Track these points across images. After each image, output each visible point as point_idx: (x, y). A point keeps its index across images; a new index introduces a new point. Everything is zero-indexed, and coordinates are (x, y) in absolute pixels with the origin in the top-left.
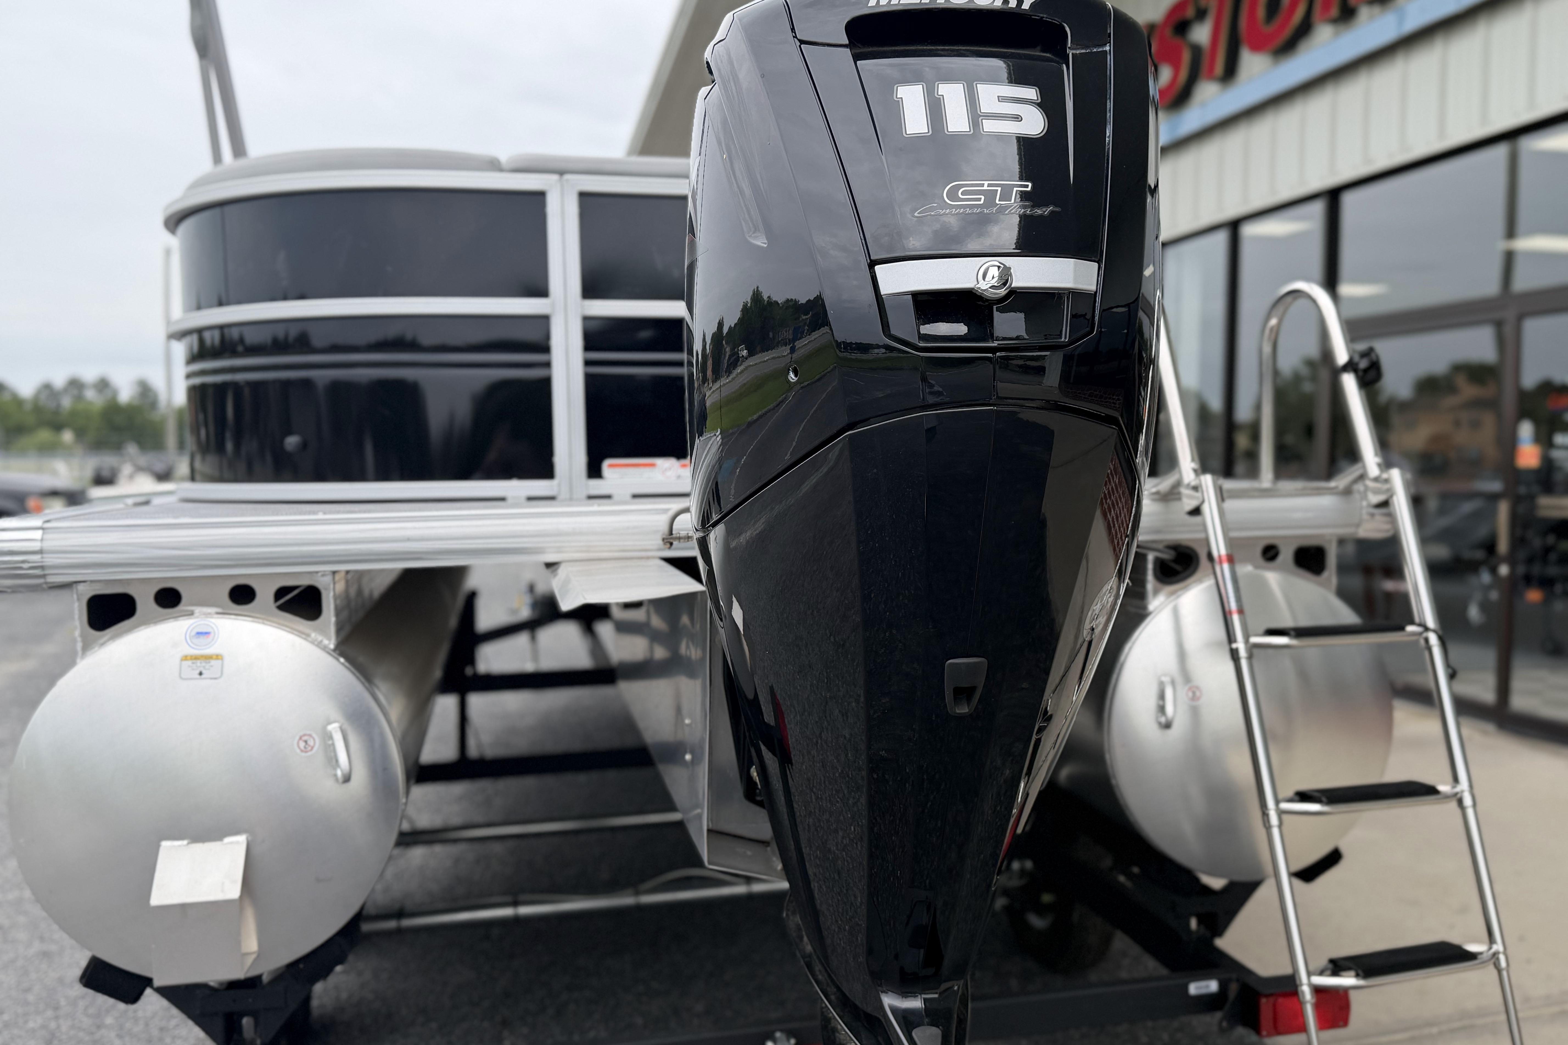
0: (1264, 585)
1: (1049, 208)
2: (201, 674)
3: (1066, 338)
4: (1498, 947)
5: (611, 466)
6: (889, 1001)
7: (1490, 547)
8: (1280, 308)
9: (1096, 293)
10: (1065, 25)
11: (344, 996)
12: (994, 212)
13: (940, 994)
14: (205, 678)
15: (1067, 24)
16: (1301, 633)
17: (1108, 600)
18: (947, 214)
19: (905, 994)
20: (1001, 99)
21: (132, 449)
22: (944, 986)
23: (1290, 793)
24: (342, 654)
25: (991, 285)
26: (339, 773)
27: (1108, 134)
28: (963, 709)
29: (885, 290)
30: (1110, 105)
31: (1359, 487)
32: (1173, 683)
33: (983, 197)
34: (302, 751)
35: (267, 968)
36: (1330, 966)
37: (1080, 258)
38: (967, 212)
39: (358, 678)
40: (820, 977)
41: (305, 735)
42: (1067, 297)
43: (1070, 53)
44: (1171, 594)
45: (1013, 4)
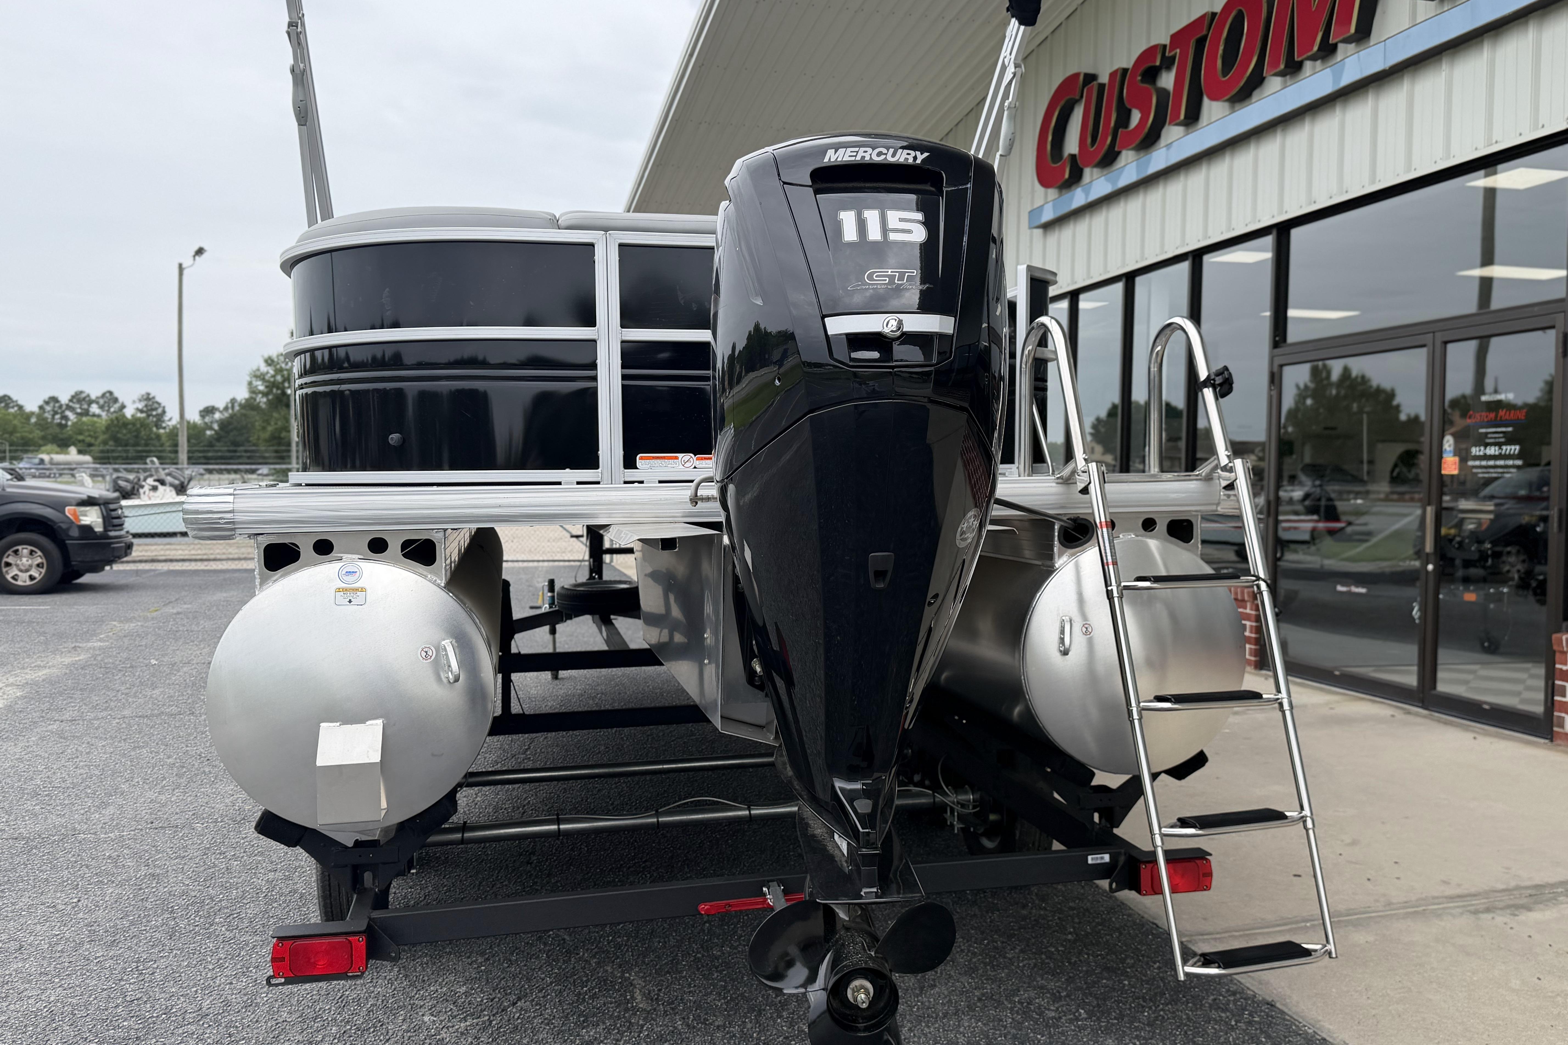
0: (1143, 548)
1: (926, 285)
2: (350, 601)
3: (935, 361)
4: (1306, 812)
5: (641, 458)
6: (839, 784)
8: (1163, 338)
9: (953, 335)
10: (942, 173)
12: (894, 287)
13: (873, 780)
14: (353, 605)
16: (1161, 579)
18: (869, 289)
19: (850, 779)
20: (901, 220)
22: (876, 775)
23: (1149, 697)
24: (450, 590)
25: (891, 330)
26: (451, 675)
27: (964, 240)
28: (881, 585)
29: (829, 333)
30: (967, 222)
31: (1214, 474)
32: (1072, 622)
33: (888, 279)
36: (1178, 821)
37: (944, 314)
38: (881, 288)
39: (462, 607)
42: (936, 337)
43: (945, 190)
44: (1073, 555)
45: (911, 161)
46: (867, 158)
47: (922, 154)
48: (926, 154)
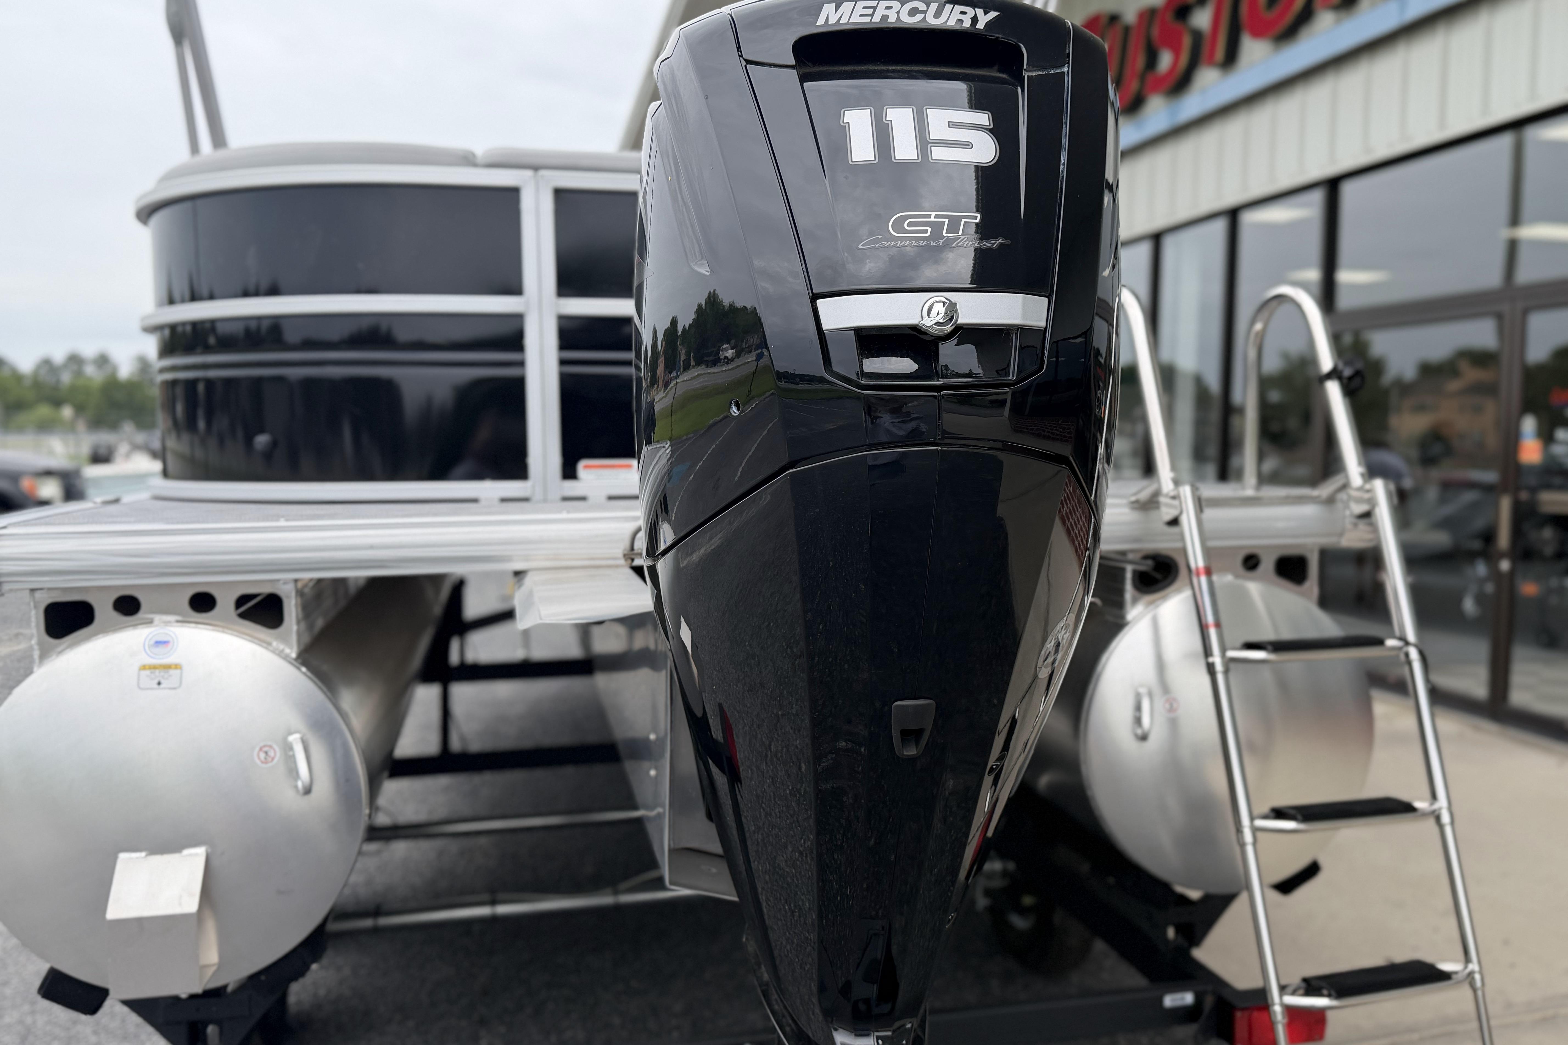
0: (1243, 597)
1: (998, 240)
2: (159, 683)
3: (1013, 376)
4: (1474, 966)
5: (586, 467)
6: (841, 1038)
7: (1489, 537)
8: (1265, 314)
9: (1046, 329)
10: (1022, 45)
11: (322, 992)
12: (941, 244)
13: (894, 1032)
14: (165, 688)
15: (1023, 44)
16: (1279, 647)
17: (1063, 636)
18: (892, 247)
19: (855, 1033)
20: (952, 125)
21: (128, 428)
22: (897, 1024)
23: (1265, 809)
24: (305, 663)
25: (935, 322)
26: (300, 784)
27: (1062, 161)
28: (911, 751)
29: (826, 325)
30: (1066, 130)
31: (1342, 496)
32: (1150, 695)
33: (929, 229)
34: (262, 762)
35: (232, 978)
36: (1303, 985)
37: (1029, 292)
38: (913, 245)
39: (320, 688)
40: (776, 1007)
41: (265, 746)
42: (1015, 334)
43: (1026, 75)
44: (1151, 603)
45: (967, 24)
46: (892, 19)
47: (986, 13)
48: (993, 14)
